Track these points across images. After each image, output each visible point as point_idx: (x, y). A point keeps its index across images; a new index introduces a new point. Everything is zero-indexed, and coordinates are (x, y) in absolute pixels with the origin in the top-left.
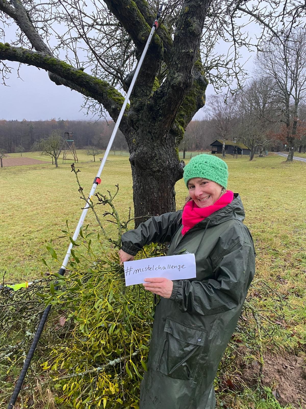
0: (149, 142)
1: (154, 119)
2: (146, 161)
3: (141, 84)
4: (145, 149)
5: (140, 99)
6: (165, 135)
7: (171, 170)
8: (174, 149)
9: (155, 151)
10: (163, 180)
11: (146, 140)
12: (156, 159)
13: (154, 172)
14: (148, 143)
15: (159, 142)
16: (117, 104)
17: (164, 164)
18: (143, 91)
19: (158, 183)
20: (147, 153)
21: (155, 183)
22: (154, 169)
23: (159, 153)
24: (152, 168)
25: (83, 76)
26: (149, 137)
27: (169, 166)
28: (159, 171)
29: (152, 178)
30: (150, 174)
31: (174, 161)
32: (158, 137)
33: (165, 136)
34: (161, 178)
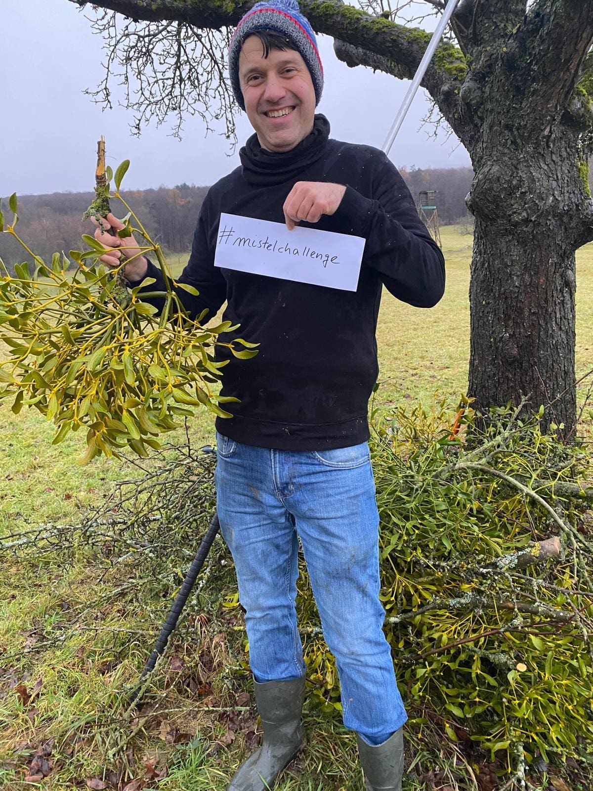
0: (506, 151)
1: (519, 92)
2: (496, 201)
3: (492, 9)
4: (496, 168)
5: (488, 48)
6: (548, 130)
7: (560, 216)
8: (572, 165)
9: (520, 174)
10: (536, 243)
11: (500, 148)
12: (522, 193)
13: (516, 225)
14: (504, 154)
15: (530, 148)
16: (455, 79)
17: (541, 204)
18: (497, 26)
19: (525, 251)
20: (498, 179)
21: (516, 252)
22: (515, 218)
23: (530, 177)
24: (510, 215)
25: (385, 29)
26: (506, 140)
27: (554, 207)
28: (527, 221)
29: (510, 241)
30: (506, 229)
31: (572, 195)
32: (529, 136)
33: (546, 132)
34: (533, 240)
